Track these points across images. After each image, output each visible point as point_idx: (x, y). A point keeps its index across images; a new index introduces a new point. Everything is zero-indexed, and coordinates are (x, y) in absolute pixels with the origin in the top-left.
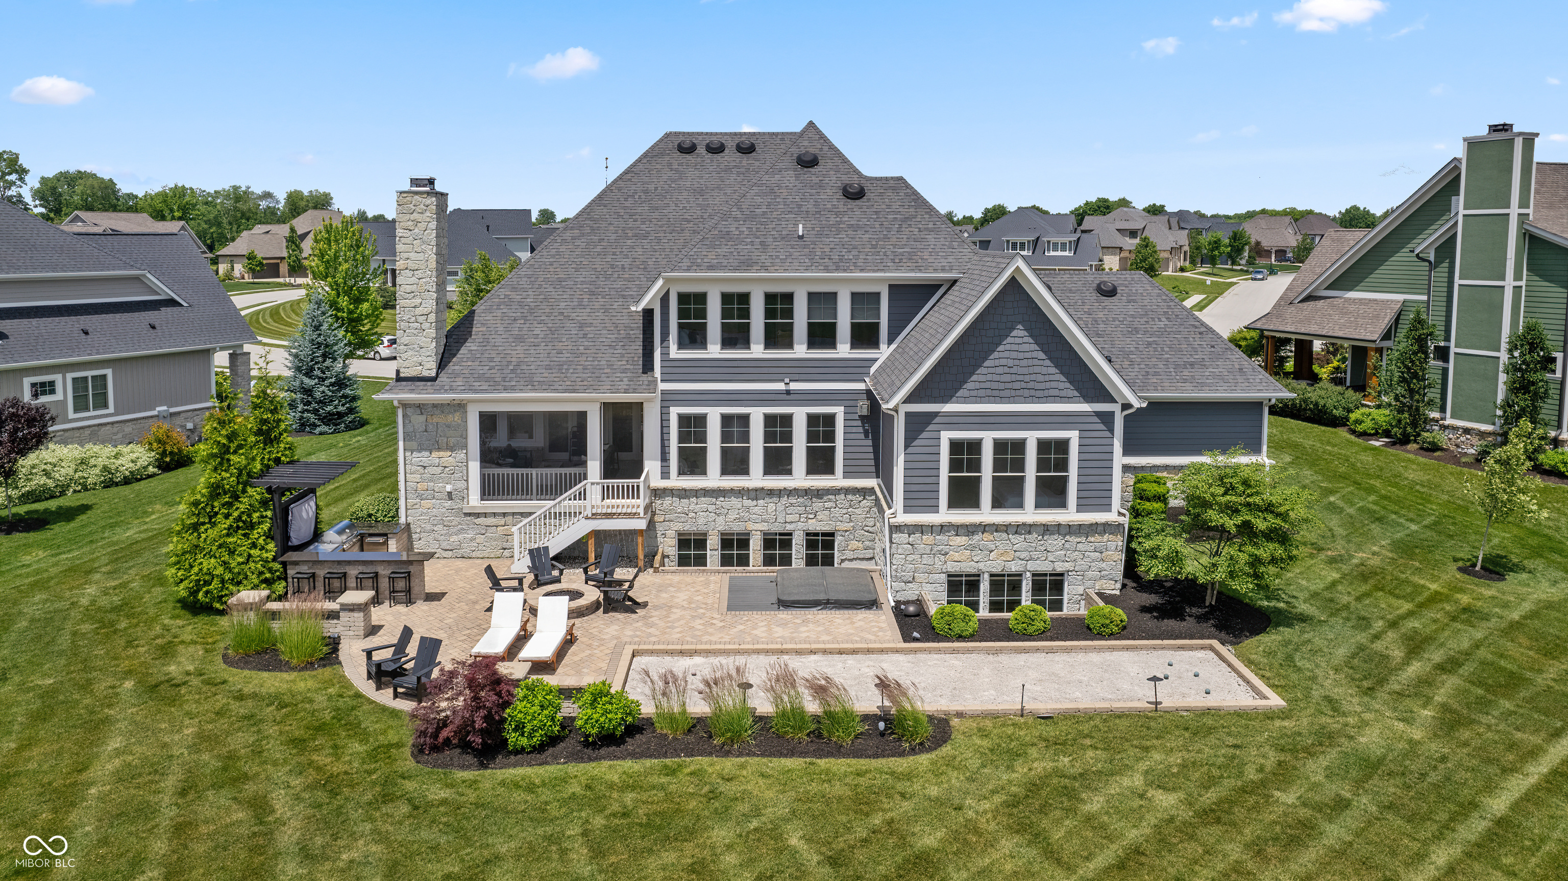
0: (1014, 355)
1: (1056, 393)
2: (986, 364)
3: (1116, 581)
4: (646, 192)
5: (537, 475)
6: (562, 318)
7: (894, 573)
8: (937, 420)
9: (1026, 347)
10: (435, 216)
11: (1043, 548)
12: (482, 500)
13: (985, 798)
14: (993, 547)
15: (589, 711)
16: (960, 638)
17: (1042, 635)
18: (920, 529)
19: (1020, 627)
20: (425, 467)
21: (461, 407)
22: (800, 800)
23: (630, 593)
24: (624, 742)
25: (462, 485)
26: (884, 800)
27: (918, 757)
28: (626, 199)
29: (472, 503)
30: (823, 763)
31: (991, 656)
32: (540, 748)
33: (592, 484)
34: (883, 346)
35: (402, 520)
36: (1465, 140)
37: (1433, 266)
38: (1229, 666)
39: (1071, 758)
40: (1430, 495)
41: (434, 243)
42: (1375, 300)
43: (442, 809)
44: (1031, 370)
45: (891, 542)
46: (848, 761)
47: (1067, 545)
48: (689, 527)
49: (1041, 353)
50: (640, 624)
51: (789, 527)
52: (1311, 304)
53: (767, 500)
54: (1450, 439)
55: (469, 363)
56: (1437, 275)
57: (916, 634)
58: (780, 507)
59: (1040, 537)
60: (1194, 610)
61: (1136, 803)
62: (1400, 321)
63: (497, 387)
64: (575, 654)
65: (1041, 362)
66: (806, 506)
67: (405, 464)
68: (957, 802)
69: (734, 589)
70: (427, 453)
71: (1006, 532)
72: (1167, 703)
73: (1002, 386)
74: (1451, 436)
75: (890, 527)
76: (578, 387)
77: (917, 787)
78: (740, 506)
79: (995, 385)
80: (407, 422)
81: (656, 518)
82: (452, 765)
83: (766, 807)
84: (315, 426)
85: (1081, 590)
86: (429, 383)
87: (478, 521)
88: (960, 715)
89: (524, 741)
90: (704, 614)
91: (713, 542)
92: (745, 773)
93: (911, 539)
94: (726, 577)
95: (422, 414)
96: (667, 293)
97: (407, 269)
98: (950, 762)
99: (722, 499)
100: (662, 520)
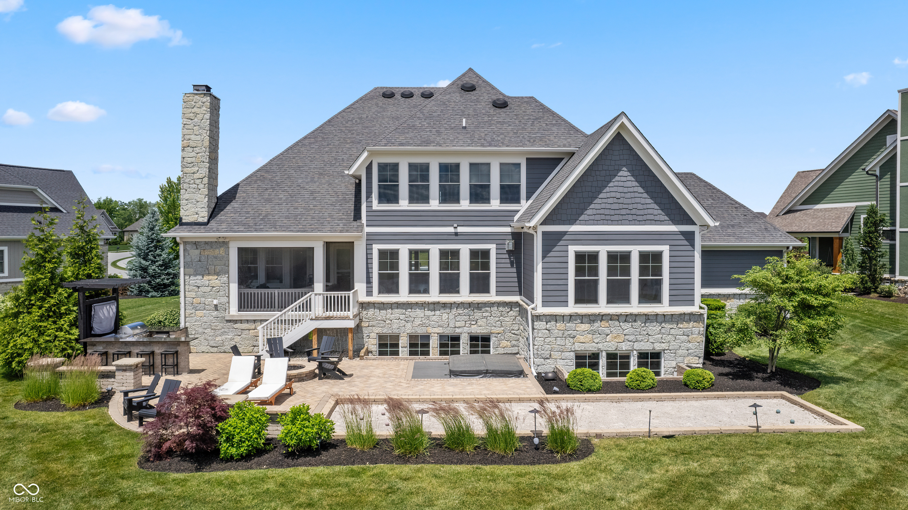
0: (621, 189)
1: (652, 217)
2: (600, 196)
3: (699, 357)
4: (361, 118)
5: (279, 293)
6: (299, 188)
7: (536, 352)
8: (566, 237)
9: (629, 184)
10: (209, 110)
11: (645, 333)
12: (239, 311)
13: (633, 492)
14: (609, 332)
15: (290, 427)
16: (589, 391)
17: (651, 389)
18: (555, 318)
19: (635, 384)
20: (199, 287)
21: (224, 243)
22: (469, 494)
23: (339, 366)
24: (319, 454)
25: (225, 299)
26: (544, 494)
27: (569, 464)
28: (347, 123)
29: (231, 313)
30: (488, 468)
31: (615, 404)
32: (246, 458)
33: (316, 294)
34: (523, 201)
35: (182, 325)
36: (899, 92)
37: (879, 178)
38: (801, 407)
39: (699, 463)
40: (898, 320)
41: (208, 128)
42: (836, 208)
43: (147, 501)
44: (633, 201)
45: (533, 329)
46: (510, 466)
47: (663, 331)
48: (386, 331)
49: (640, 188)
50: (345, 385)
51: (458, 331)
52: (791, 215)
53: (442, 311)
54: (900, 289)
55: (232, 215)
56: (882, 183)
57: (555, 388)
58: (451, 316)
59: (643, 325)
60: (760, 375)
61: (770, 494)
62: (854, 220)
63: (250, 229)
64: (291, 401)
65: (640, 195)
66: (469, 316)
67: (185, 285)
68: (608, 495)
69: (416, 368)
70: (200, 277)
71: (618, 320)
72: (764, 427)
73: (612, 212)
74: (900, 287)
75: (532, 316)
76: (307, 229)
77: (571, 484)
78: (422, 315)
79: (607, 212)
80: (187, 254)
81: (363, 324)
82: (170, 469)
83: (438, 499)
84: (148, 292)
85: (674, 364)
86: (202, 227)
87: (236, 326)
88: (599, 436)
89: (233, 451)
90: (394, 380)
91: (404, 342)
92: (420, 475)
93: (548, 326)
94: (412, 363)
95: (197, 249)
96: (371, 164)
97: (188, 146)
98: (597, 467)
99: (410, 310)
100: (367, 325)
